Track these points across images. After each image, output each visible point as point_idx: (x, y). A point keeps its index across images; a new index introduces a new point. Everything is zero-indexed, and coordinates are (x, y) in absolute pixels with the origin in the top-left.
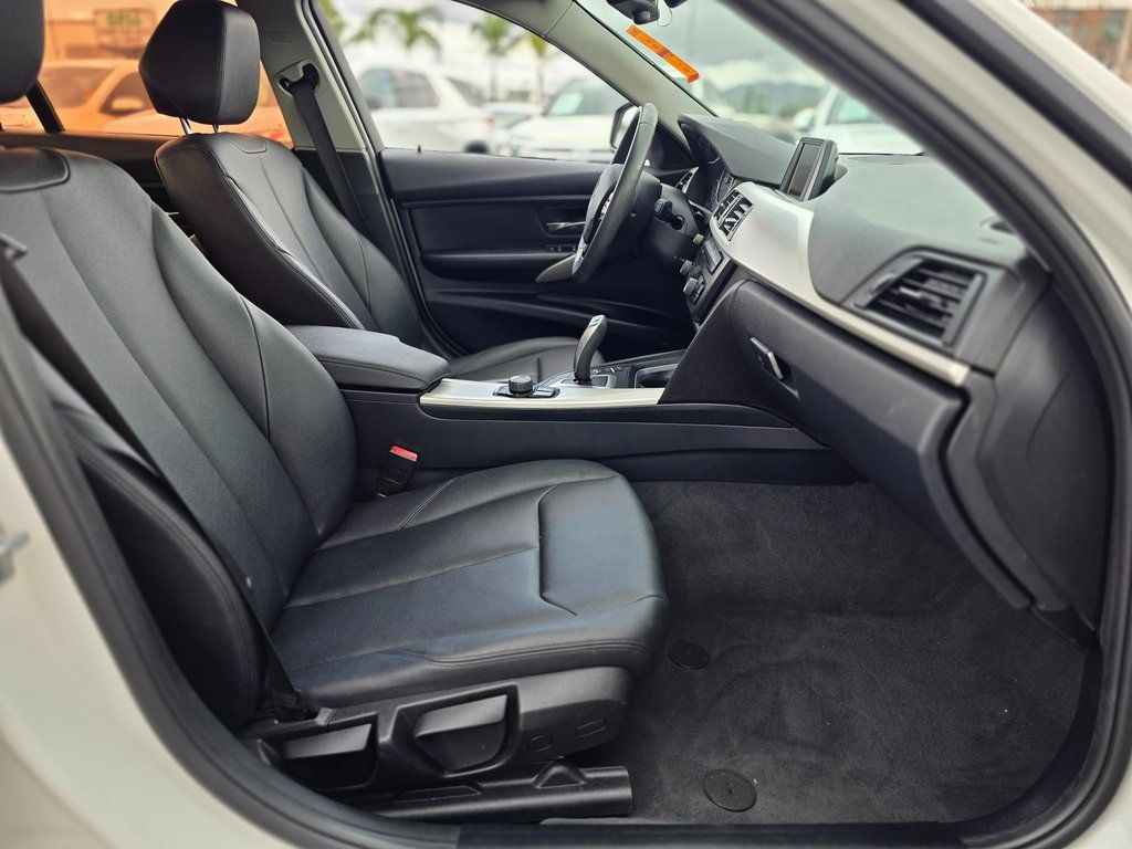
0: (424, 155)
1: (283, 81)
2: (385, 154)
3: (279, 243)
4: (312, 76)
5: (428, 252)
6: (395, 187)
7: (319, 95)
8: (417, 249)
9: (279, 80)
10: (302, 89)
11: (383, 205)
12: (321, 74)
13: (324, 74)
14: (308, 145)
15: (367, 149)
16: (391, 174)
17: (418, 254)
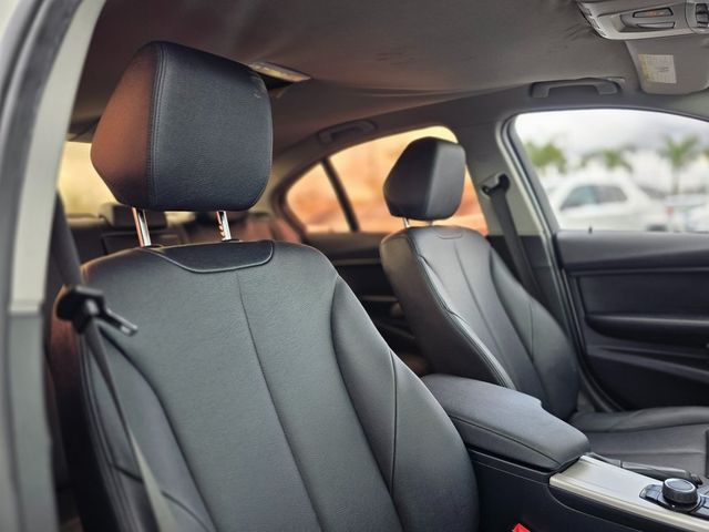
0: (594, 235)
1: (484, 189)
2: (560, 236)
3: (451, 306)
4: (505, 182)
5: (593, 313)
6: (566, 260)
7: (510, 196)
8: (581, 310)
9: (481, 188)
10: (497, 193)
11: (554, 274)
12: (511, 182)
13: (514, 180)
14: (498, 231)
15: (545, 232)
16: (563, 251)
17: (582, 314)
